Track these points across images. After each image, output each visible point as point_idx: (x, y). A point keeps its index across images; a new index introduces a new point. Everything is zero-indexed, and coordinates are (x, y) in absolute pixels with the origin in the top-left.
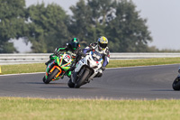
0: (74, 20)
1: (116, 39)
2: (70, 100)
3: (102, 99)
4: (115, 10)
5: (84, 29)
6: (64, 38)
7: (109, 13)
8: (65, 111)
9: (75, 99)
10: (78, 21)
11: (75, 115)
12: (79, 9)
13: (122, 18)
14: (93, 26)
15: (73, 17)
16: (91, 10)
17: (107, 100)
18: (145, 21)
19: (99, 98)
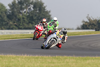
0: (10, 12)
1: (33, 22)
2: (8, 56)
3: (25, 56)
4: (32, 6)
5: (16, 16)
6: (5, 21)
7: (29, 7)
8: (6, 62)
9: (11, 56)
10: (12, 12)
11: (11, 64)
12: (13, 6)
13: (37, 10)
14: (21, 15)
15: (10, 10)
16: (20, 6)
17: (28, 56)
18: (50, 12)
19: (24, 55)
